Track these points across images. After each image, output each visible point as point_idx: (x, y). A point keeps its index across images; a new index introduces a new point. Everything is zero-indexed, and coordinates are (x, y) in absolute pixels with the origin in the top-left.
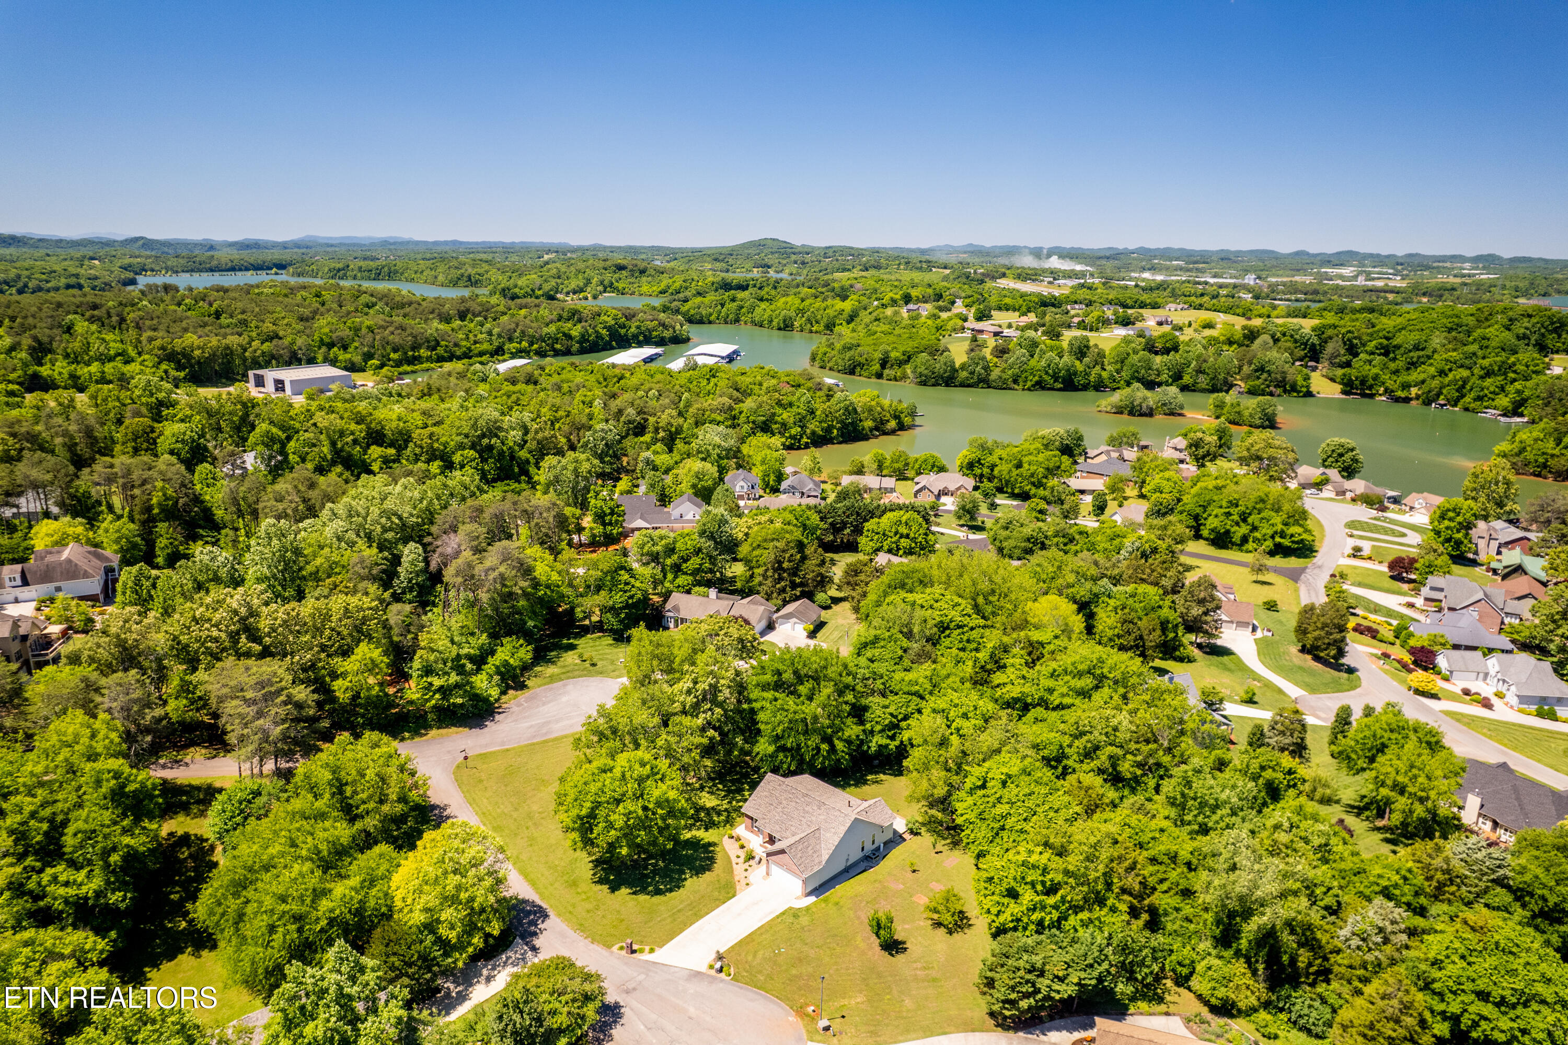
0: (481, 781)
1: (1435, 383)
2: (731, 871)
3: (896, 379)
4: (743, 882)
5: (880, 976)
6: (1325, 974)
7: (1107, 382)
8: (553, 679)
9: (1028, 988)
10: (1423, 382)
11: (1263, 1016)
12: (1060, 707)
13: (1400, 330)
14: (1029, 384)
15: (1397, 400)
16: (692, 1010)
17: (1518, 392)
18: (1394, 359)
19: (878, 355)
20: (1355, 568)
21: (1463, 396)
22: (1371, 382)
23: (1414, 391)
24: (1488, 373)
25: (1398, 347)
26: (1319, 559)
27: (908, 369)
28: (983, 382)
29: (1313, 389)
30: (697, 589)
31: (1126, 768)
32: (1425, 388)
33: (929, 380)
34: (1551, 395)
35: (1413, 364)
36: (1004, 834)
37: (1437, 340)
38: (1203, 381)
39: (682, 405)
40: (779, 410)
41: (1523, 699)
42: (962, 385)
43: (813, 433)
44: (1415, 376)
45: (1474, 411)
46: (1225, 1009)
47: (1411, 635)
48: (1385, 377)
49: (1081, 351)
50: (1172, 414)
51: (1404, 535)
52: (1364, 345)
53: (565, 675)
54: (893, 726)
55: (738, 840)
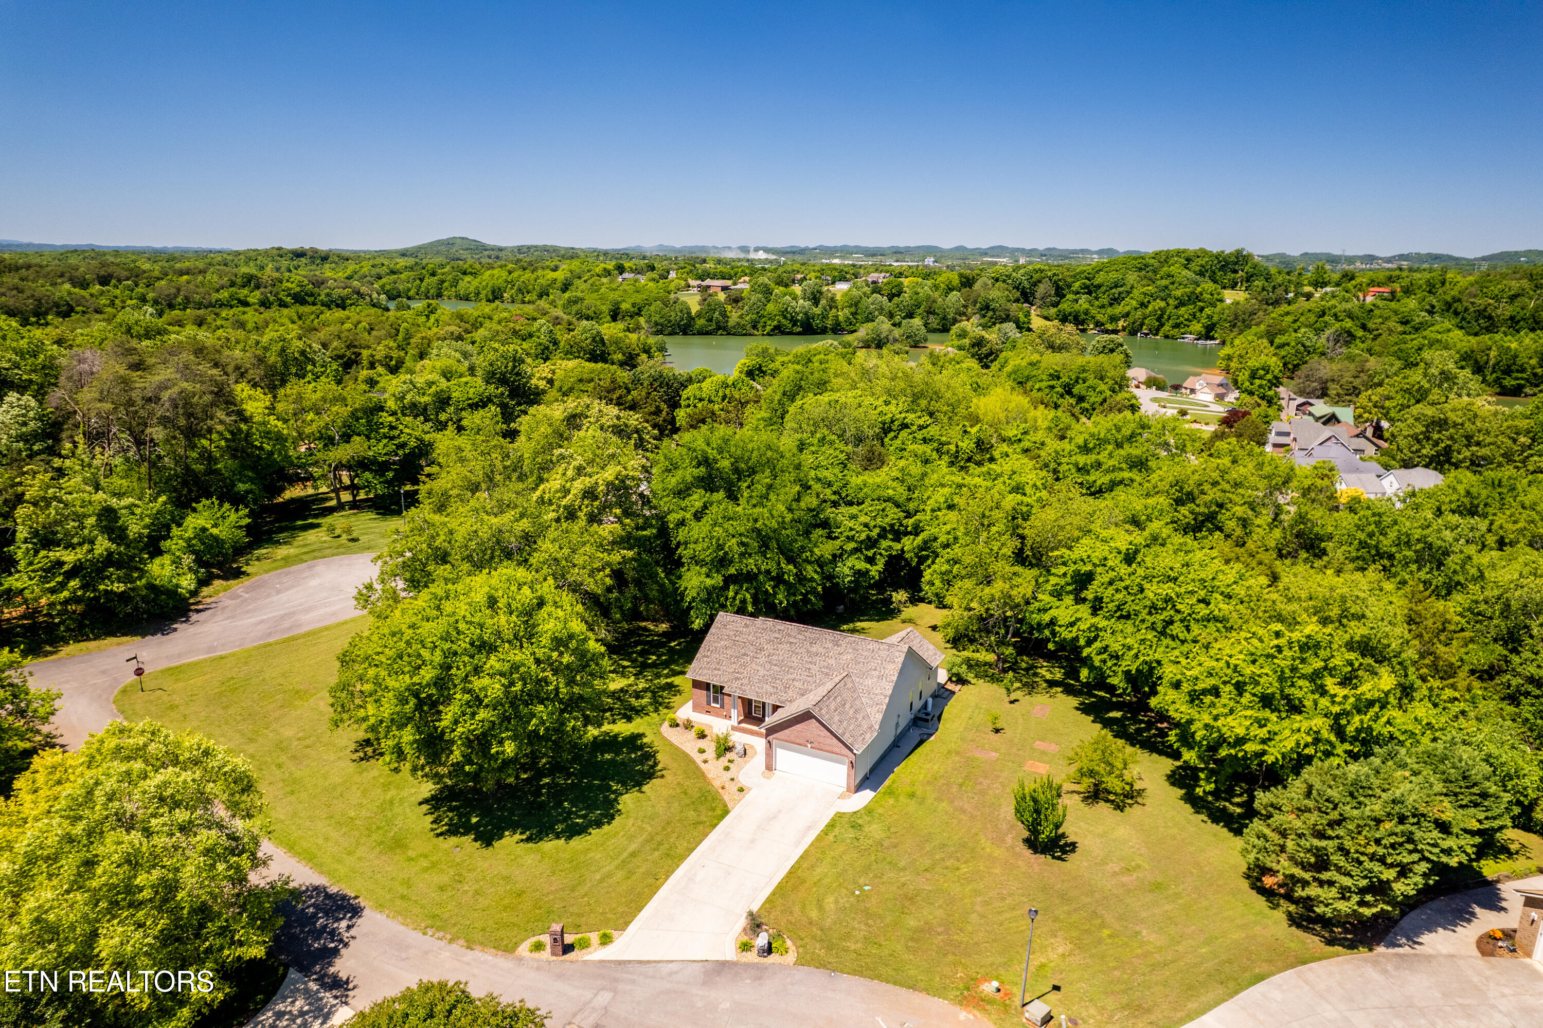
1: (1139, 313)
4: (732, 788)
5: (1064, 899)
7: (844, 325)
9: (1404, 857)
10: (1127, 315)
13: (1098, 272)
14: (768, 332)
15: (1107, 332)
17: (1210, 317)
18: (1097, 298)
21: (1162, 325)
22: (1083, 317)
23: (1121, 323)
24: (1181, 304)
25: (1099, 286)
28: (722, 329)
32: (1131, 319)
33: (664, 329)
34: (1236, 318)
35: (1115, 299)
37: (1132, 278)
38: (936, 322)
44: (1118, 309)
45: (1173, 338)
48: (1093, 311)
49: (815, 296)
52: (1069, 286)
53: (316, 554)
54: (871, 543)
55: (688, 726)
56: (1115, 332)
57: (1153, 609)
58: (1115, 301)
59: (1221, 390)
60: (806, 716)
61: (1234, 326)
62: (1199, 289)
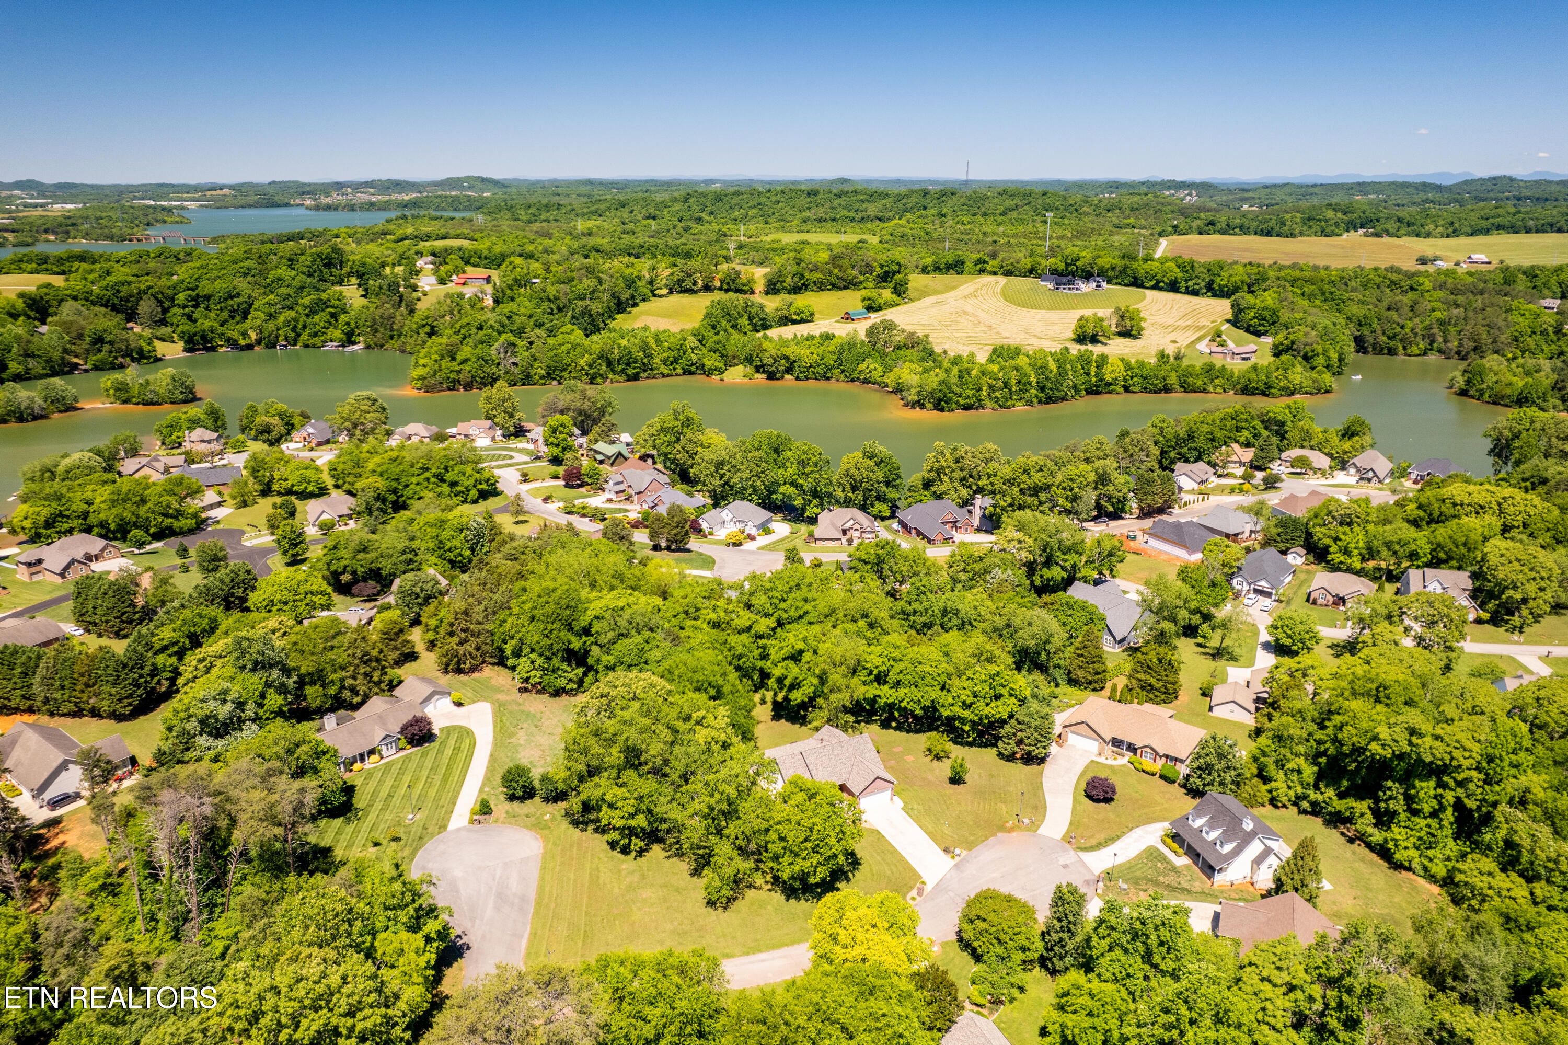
1: (271, 326)
13: (199, 280)
15: (241, 348)
17: (346, 324)
20: (538, 489)
22: (210, 335)
23: (253, 336)
26: (507, 492)
29: (159, 352)
35: (235, 311)
44: (248, 324)
45: (313, 346)
50: (67, 409)
51: (512, 456)
56: (250, 347)
61: (374, 331)
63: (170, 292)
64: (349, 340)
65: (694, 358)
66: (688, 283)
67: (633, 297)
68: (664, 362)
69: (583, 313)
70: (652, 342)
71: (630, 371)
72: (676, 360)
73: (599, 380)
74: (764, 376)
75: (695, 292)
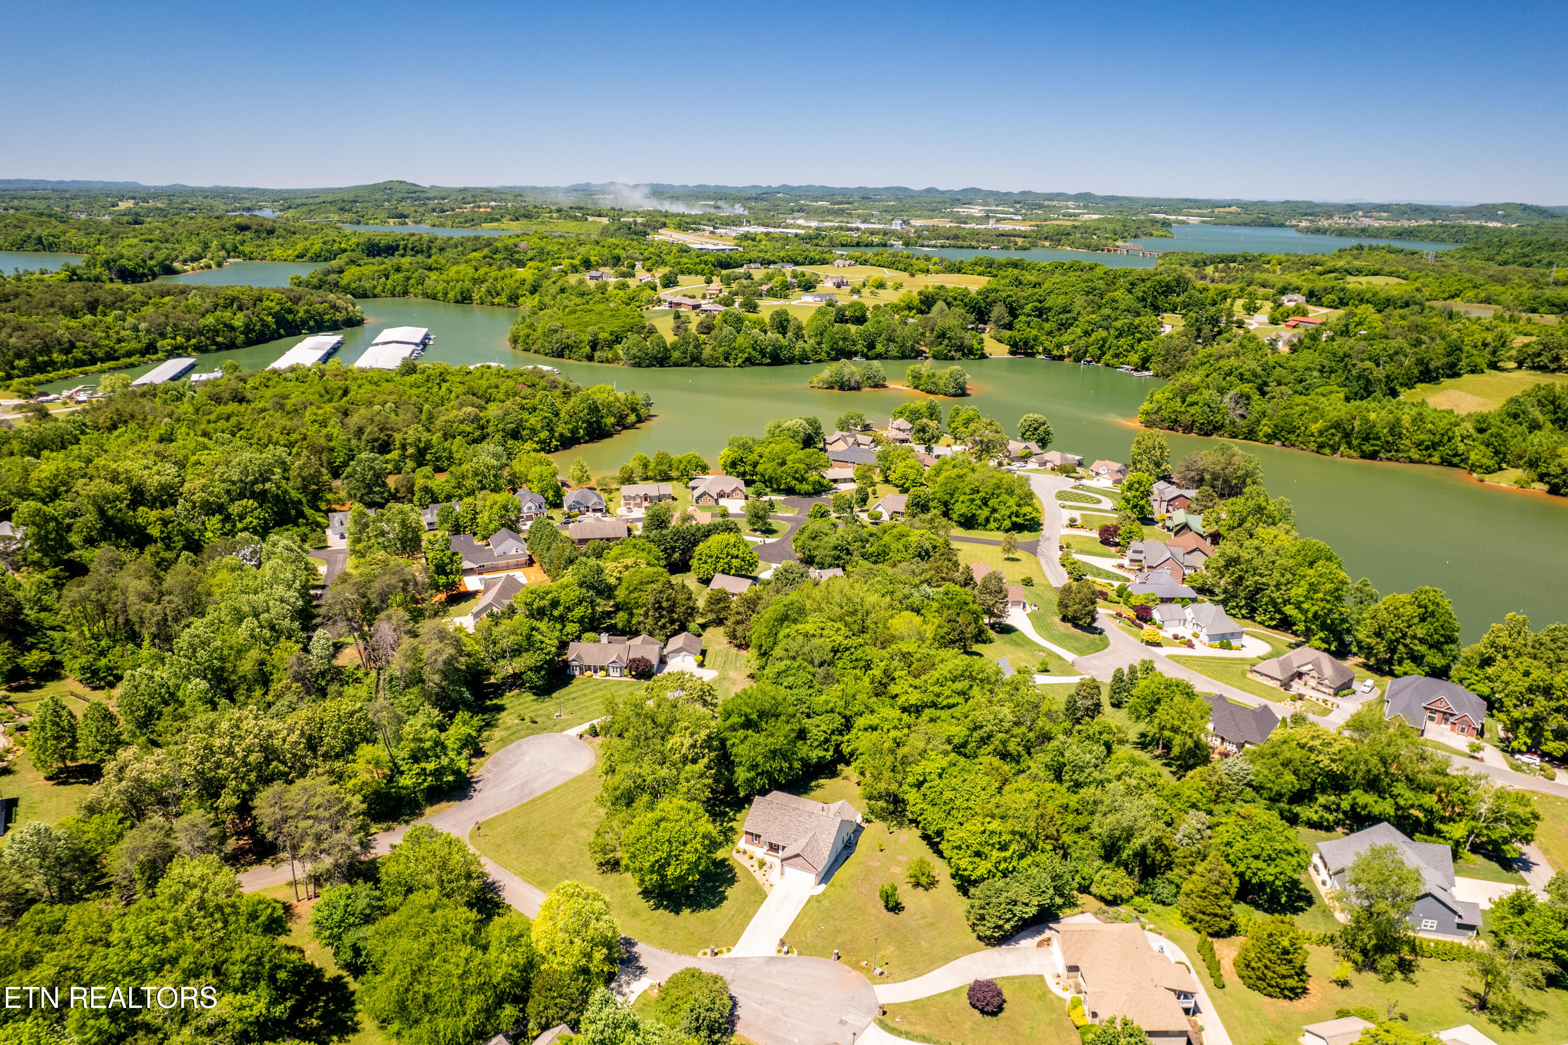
0: (499, 846)
1: (1082, 343)
2: (751, 877)
3: (608, 361)
4: (768, 884)
5: (896, 930)
6: (1169, 866)
7: (810, 354)
8: (504, 742)
9: (1009, 916)
10: (1072, 342)
11: (1137, 900)
12: (949, 707)
13: (1049, 294)
14: (739, 361)
15: (1054, 358)
16: (783, 985)
17: (1145, 350)
18: (1047, 320)
19: (587, 338)
20: (1074, 536)
21: (1104, 354)
22: (1032, 342)
23: (1067, 349)
24: (1121, 334)
25: (1050, 309)
26: (1046, 530)
27: (619, 349)
28: (696, 360)
29: (987, 351)
30: (587, 635)
31: (1012, 747)
32: (1074, 347)
33: (642, 361)
36: (954, 812)
37: (1079, 302)
38: (894, 349)
39: (424, 417)
40: (525, 415)
41: (1212, 637)
42: (676, 365)
43: (561, 435)
44: (1065, 336)
45: (1113, 366)
46: (1114, 901)
47: (1130, 595)
48: (1042, 337)
49: (782, 323)
50: (876, 386)
51: (1099, 502)
52: (1022, 307)
53: (513, 736)
54: (827, 740)
55: (745, 852)
56: (1061, 358)
57: (945, 803)
58: (1064, 326)
59: (1120, 476)
60: (798, 855)
61: (1166, 361)
62: (1137, 321)
63: (1023, 301)
64: (1143, 366)
65: (1461, 448)
66: (1544, 359)
67: (1453, 366)
68: (1419, 445)
69: (1359, 377)
70: (1406, 420)
71: (1367, 448)
72: (1435, 446)
73: (1327, 450)
74: (1546, 487)
75: (1554, 371)
